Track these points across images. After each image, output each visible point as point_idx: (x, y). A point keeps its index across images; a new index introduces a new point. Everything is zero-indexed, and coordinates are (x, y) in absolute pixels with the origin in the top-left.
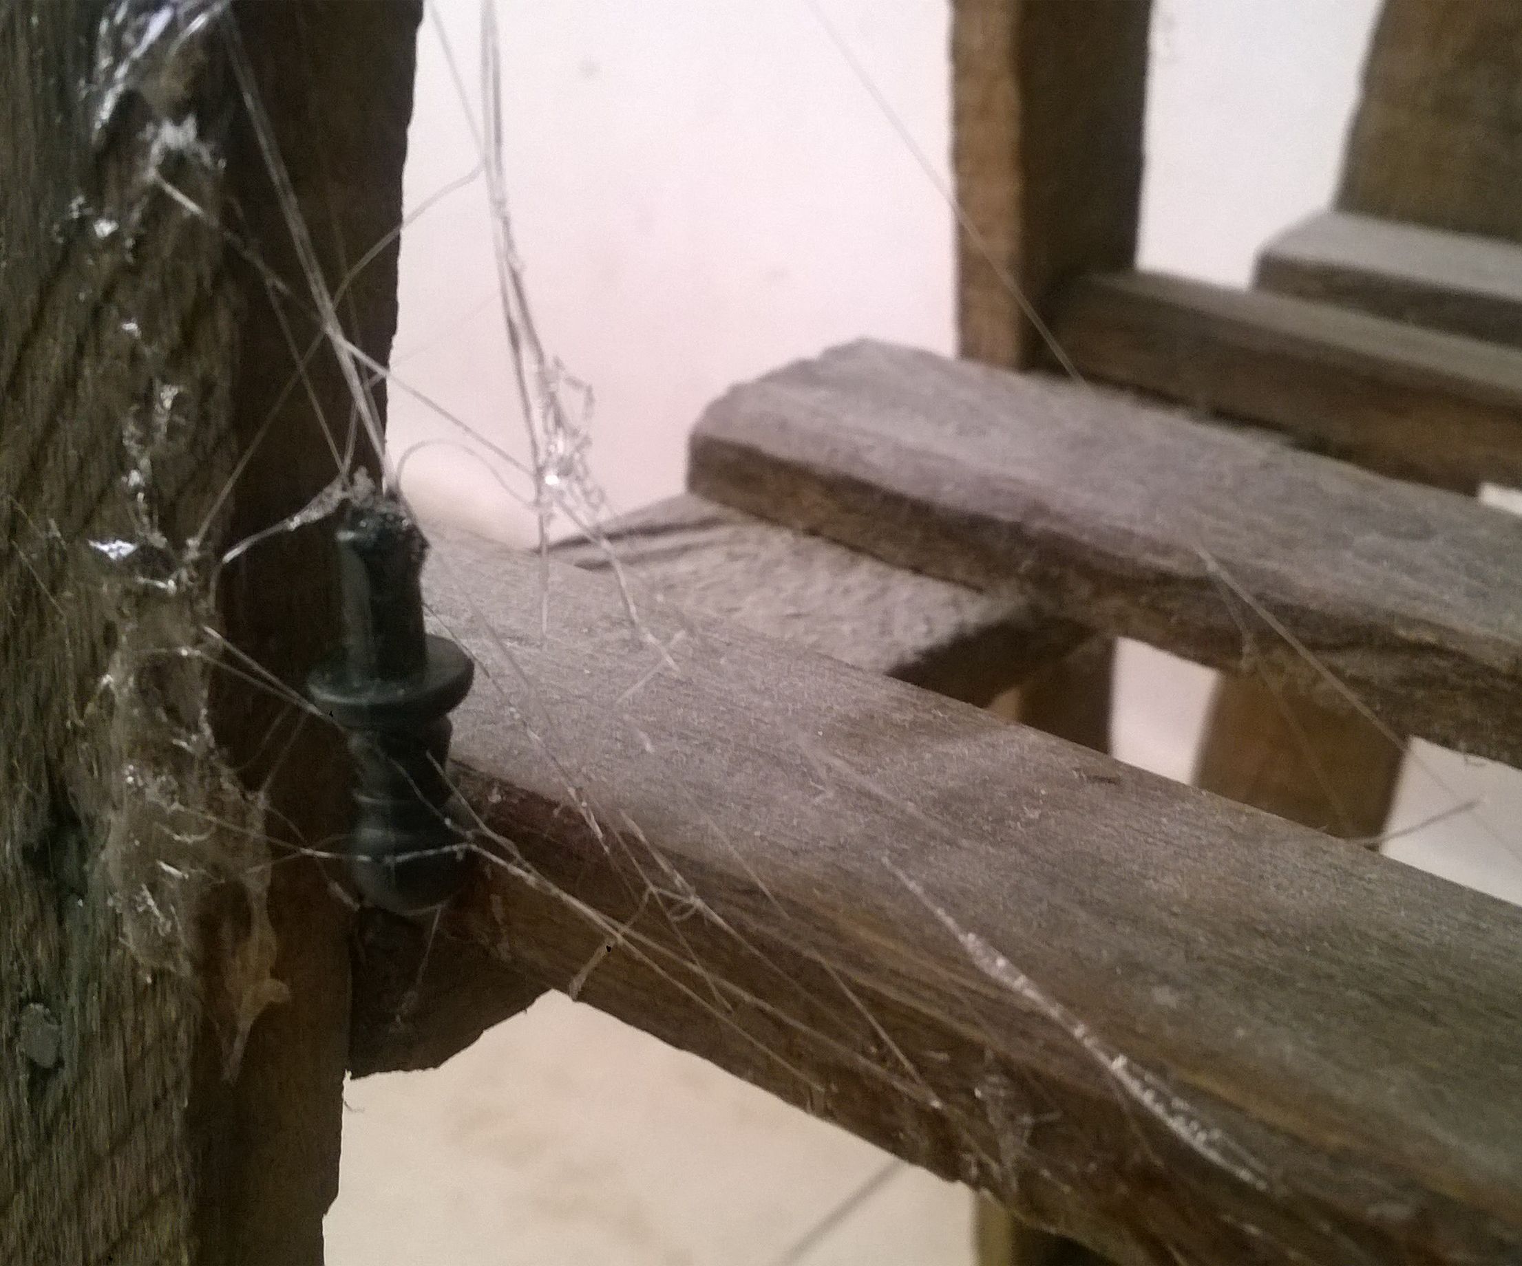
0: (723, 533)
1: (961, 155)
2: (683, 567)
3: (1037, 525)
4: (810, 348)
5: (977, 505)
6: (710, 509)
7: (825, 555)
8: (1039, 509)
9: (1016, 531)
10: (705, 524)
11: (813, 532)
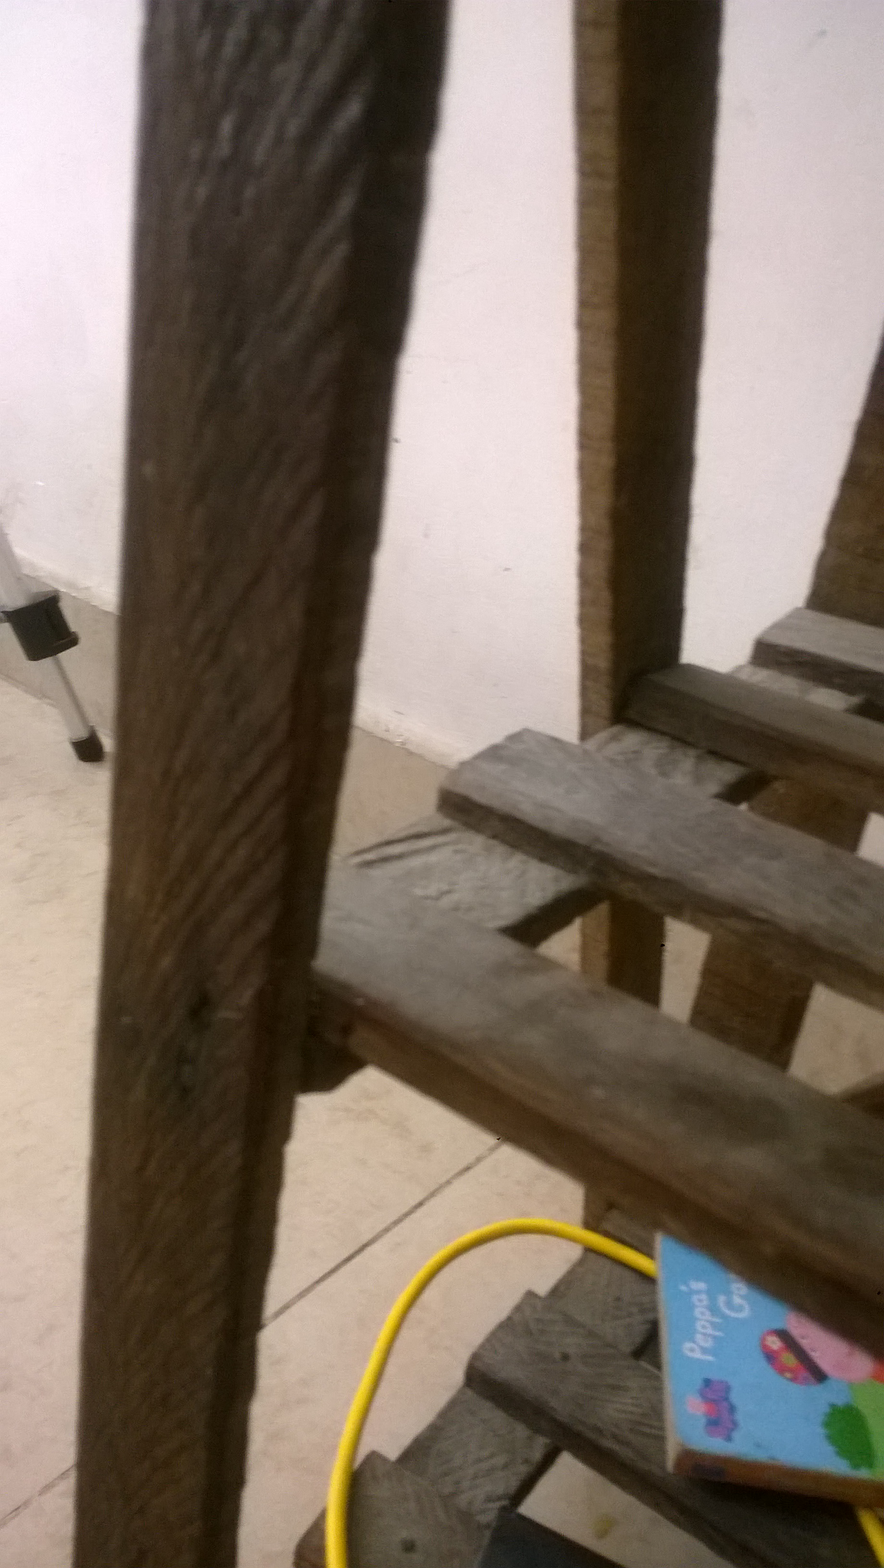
0: (452, 836)
1: (583, 620)
2: (433, 858)
3: (598, 847)
4: (497, 737)
5: (571, 835)
6: (447, 822)
7: (500, 849)
8: (598, 840)
9: (587, 849)
10: (445, 831)
11: (494, 837)
